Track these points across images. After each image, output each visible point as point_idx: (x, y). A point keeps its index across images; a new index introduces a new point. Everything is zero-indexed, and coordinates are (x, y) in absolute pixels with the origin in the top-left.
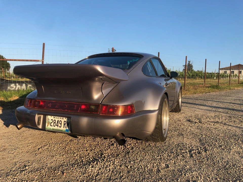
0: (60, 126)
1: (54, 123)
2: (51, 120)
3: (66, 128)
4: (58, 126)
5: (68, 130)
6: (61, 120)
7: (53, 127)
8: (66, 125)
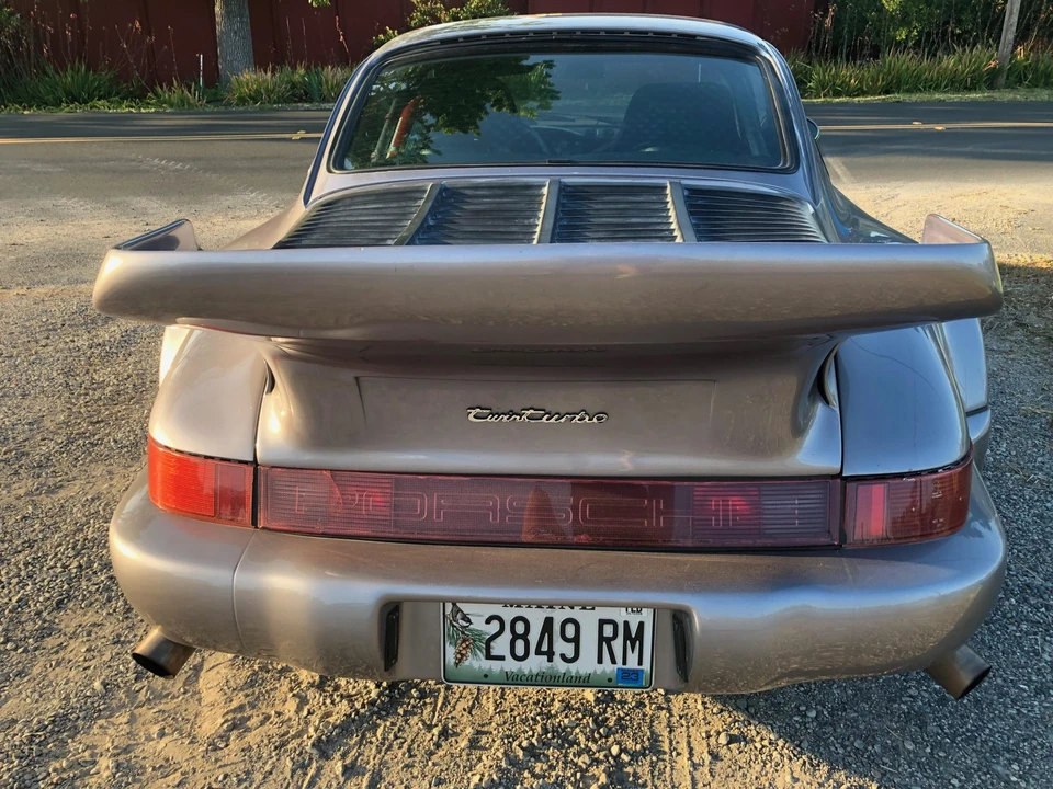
0: (570, 655)
3: (620, 664)
4: (550, 655)
5: (633, 677)
6: (576, 614)
7: (510, 665)
8: (618, 645)
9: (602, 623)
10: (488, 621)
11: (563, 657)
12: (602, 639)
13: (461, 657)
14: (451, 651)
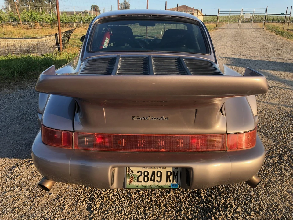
1: (145, 176)
2: (138, 172)
3: (172, 183)
4: (154, 181)
5: (175, 186)
6: (161, 170)
7: (144, 184)
8: (171, 177)
9: (167, 172)
11: (157, 181)
12: (167, 176)
13: (131, 182)
14: (128, 180)
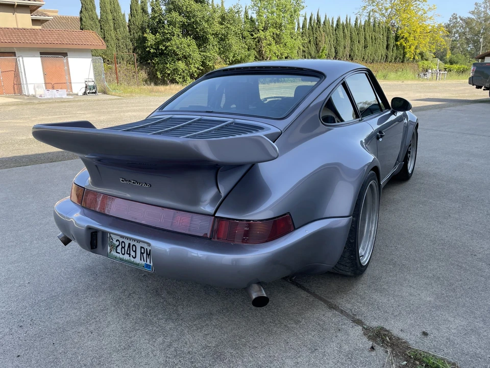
0: (134, 256)
1: (122, 247)
3: (145, 262)
4: (130, 254)
5: (148, 267)
6: (135, 243)
7: (121, 256)
8: (145, 255)
9: (141, 247)
10: (117, 241)
11: (132, 256)
12: (141, 253)
13: (111, 250)
14: (109, 248)
